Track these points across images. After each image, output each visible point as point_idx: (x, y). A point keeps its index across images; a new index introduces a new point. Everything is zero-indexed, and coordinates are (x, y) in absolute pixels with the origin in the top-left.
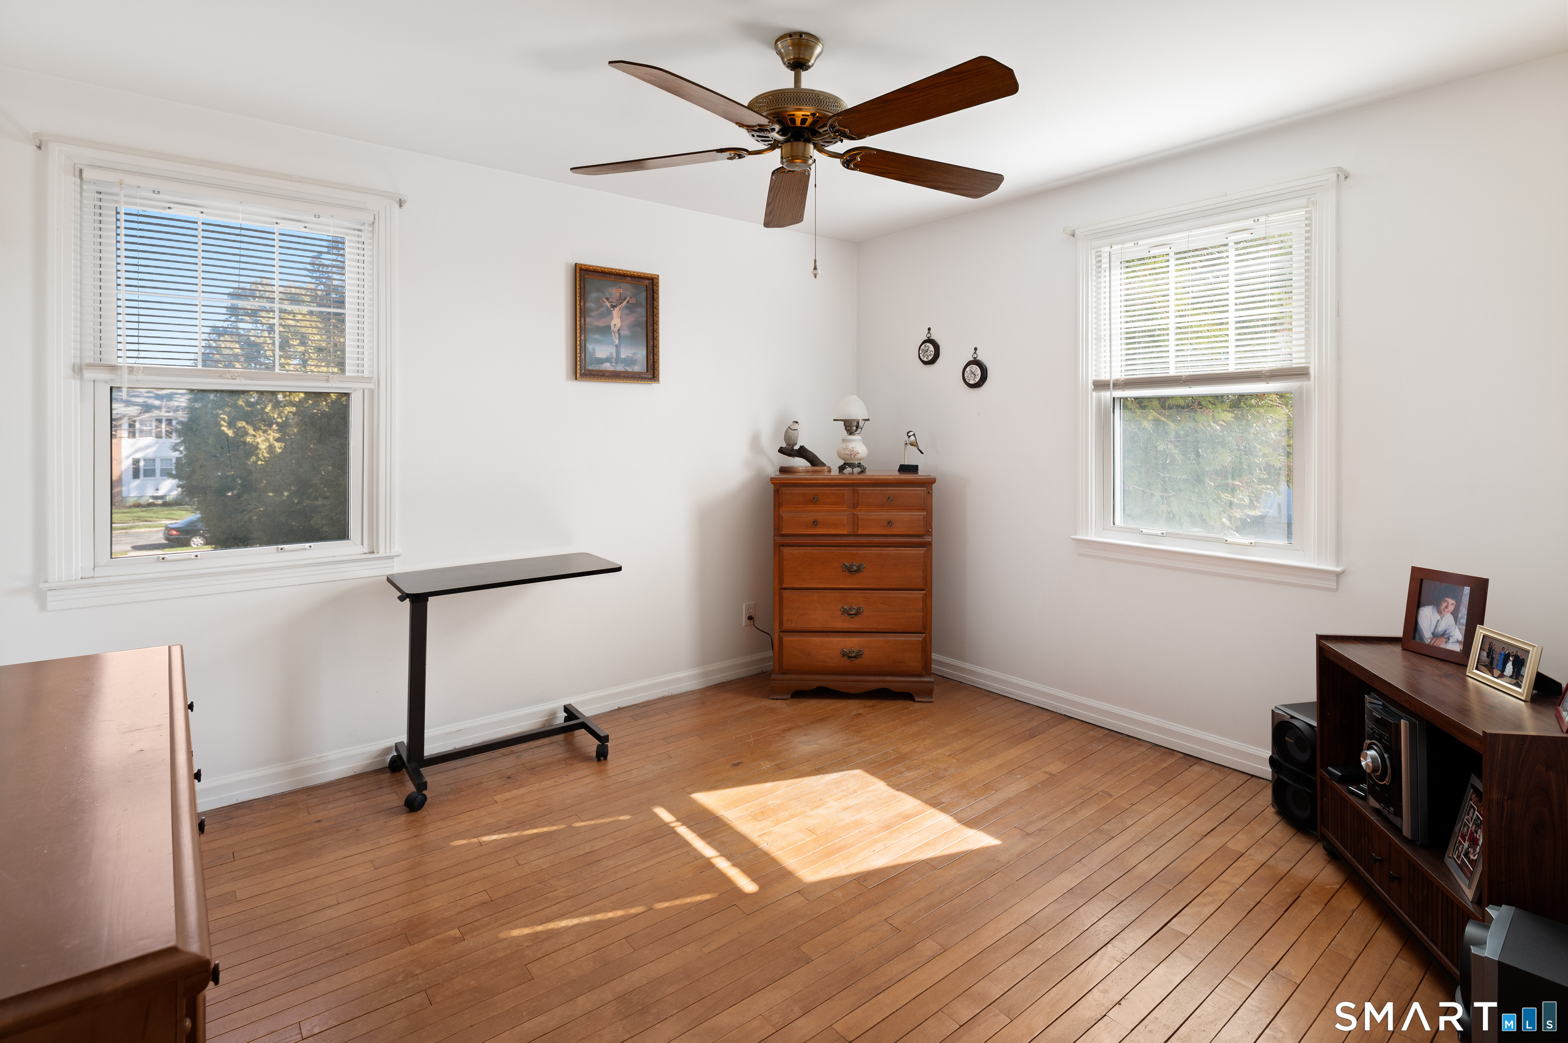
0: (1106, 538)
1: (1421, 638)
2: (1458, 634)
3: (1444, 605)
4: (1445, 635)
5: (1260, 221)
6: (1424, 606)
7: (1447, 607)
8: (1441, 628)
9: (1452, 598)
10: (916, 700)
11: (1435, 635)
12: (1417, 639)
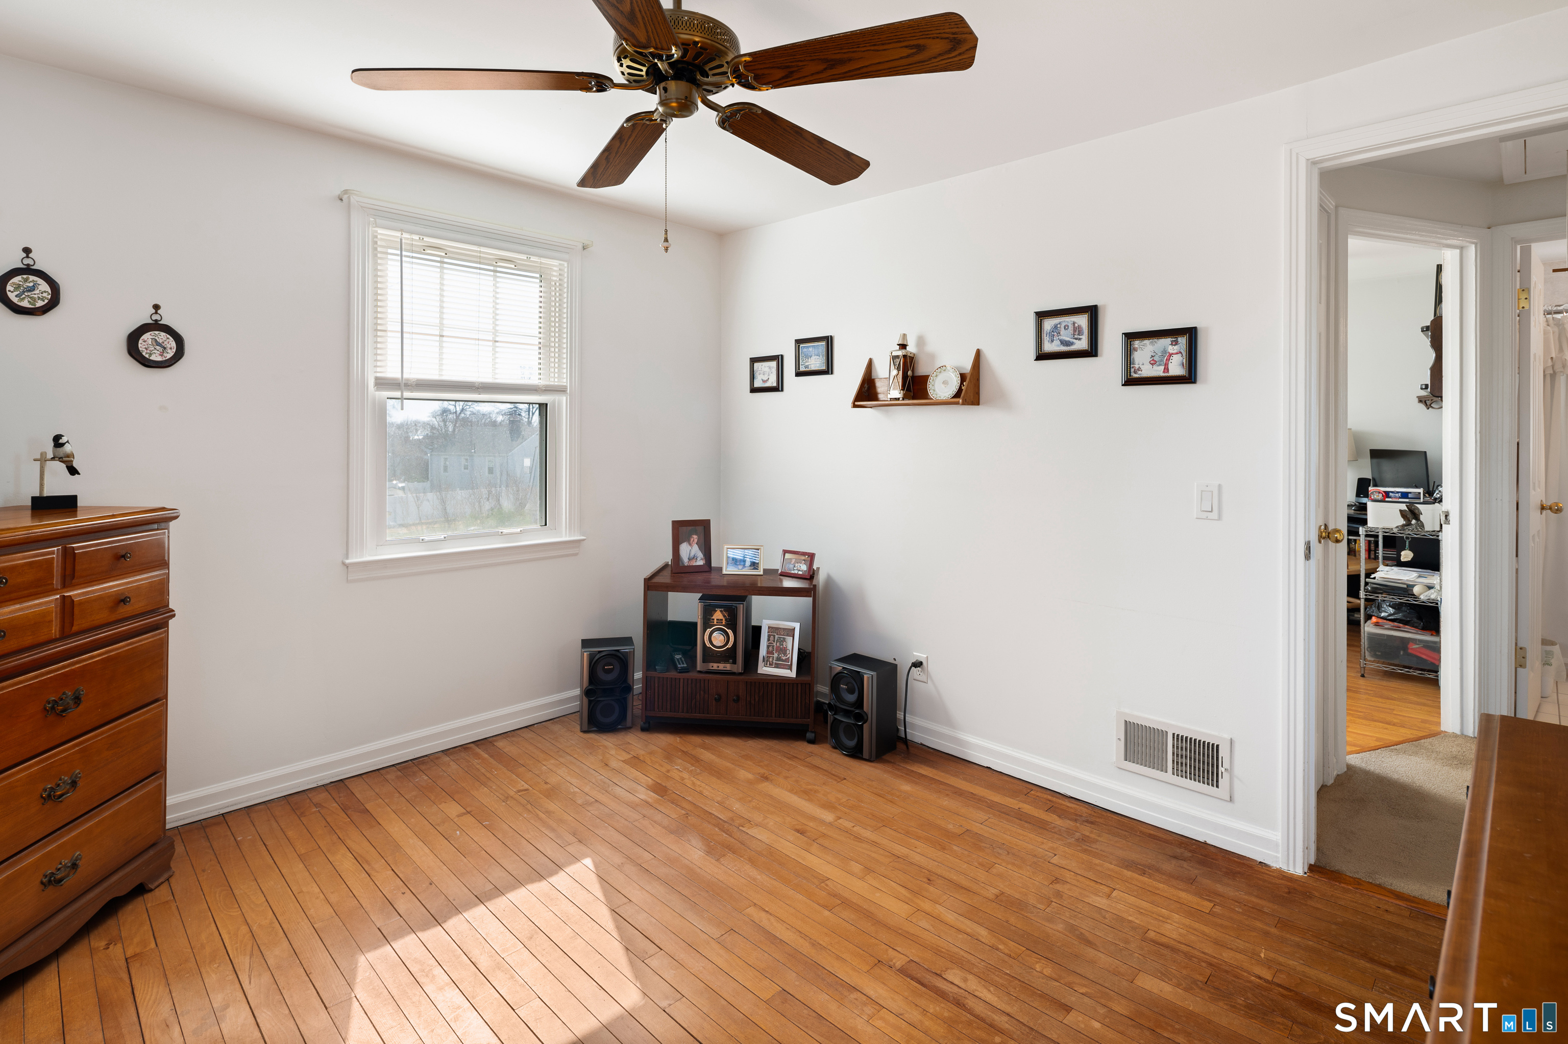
0: (378, 555)
1: (683, 563)
2: (700, 555)
3: (692, 540)
4: (694, 558)
5: (531, 259)
6: (681, 544)
7: (693, 541)
8: (692, 555)
9: (696, 535)
10: (152, 887)
11: (690, 559)
12: (681, 565)
